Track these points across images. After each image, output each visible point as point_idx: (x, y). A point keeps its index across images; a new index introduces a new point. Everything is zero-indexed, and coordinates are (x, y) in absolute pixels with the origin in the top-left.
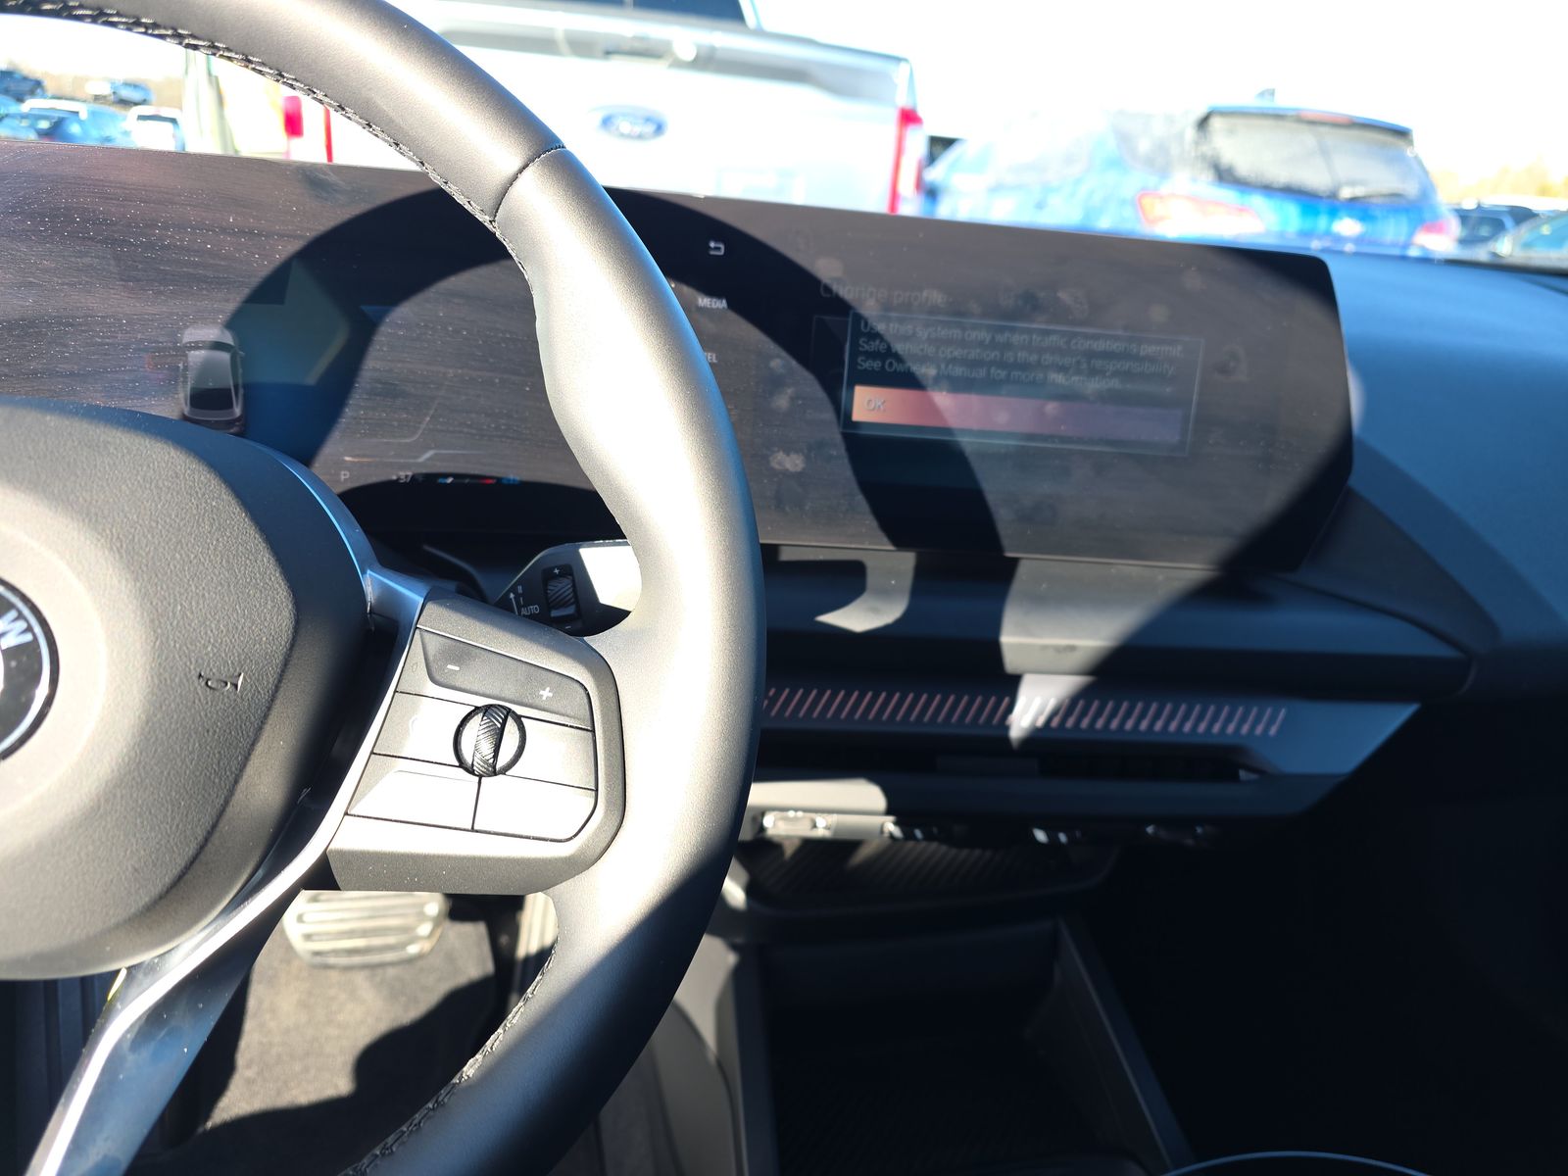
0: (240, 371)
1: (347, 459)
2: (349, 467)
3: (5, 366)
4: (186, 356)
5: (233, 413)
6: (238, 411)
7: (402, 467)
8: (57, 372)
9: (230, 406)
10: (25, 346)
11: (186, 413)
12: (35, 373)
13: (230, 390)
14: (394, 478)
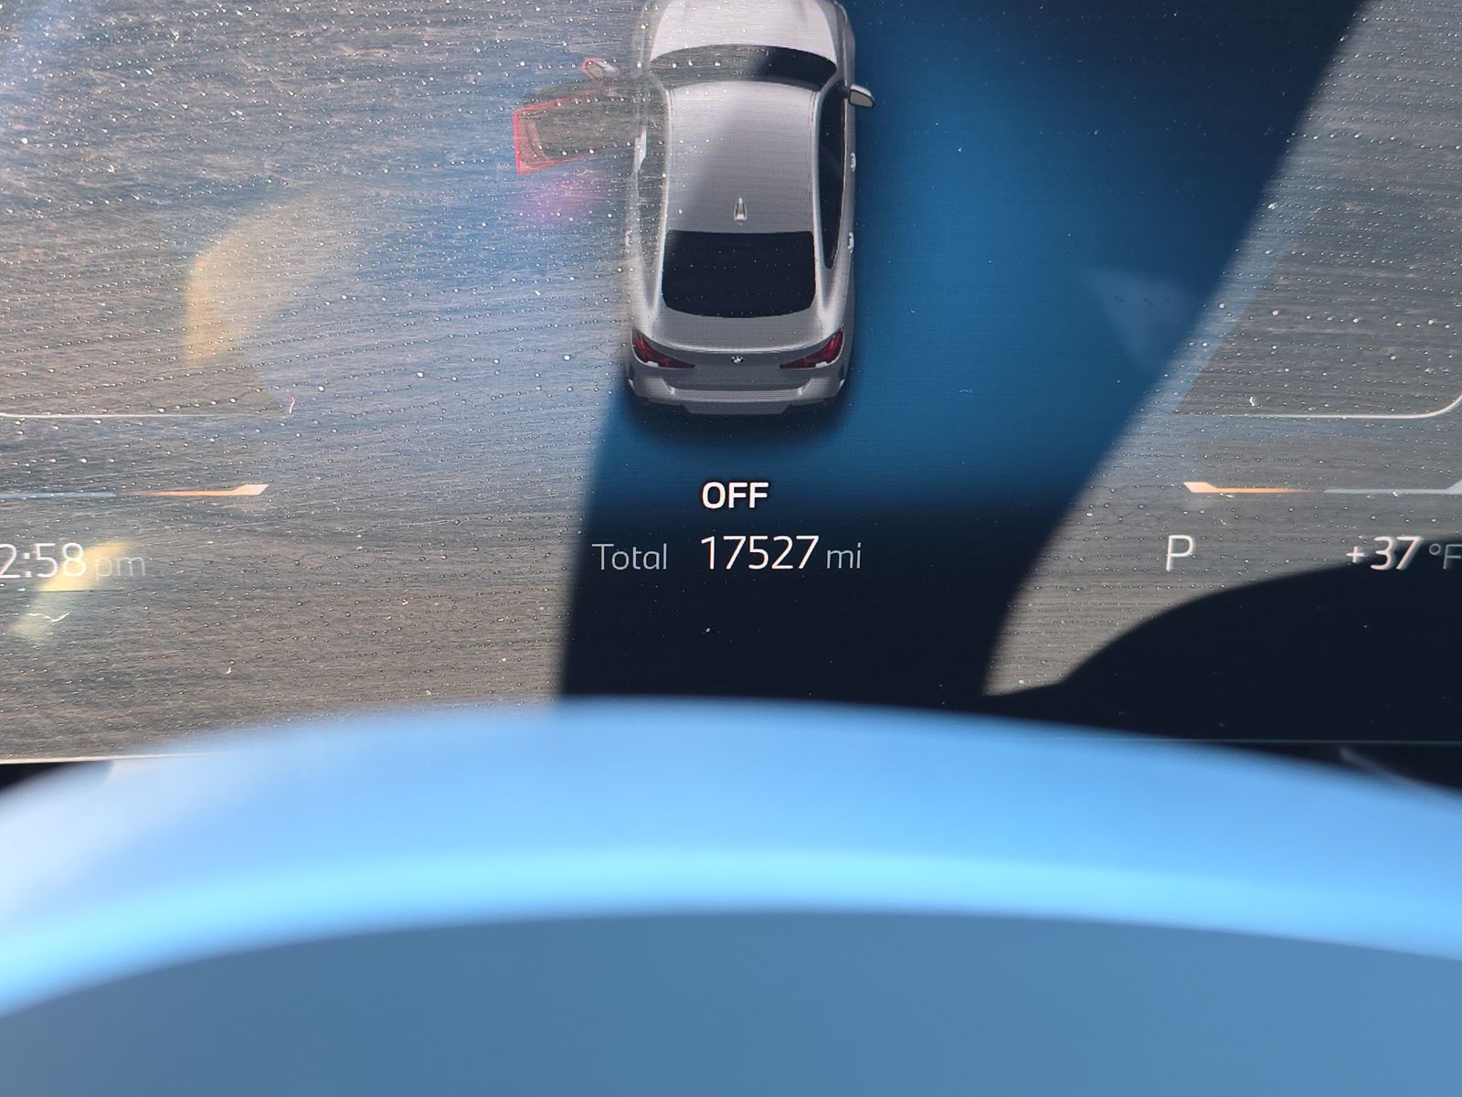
0: (851, 162)
1: (1195, 487)
2: (1202, 520)
3: (18, 163)
4: (658, 108)
5: (808, 329)
6: (827, 316)
7: (1390, 517)
8: (203, 183)
9: (803, 299)
10: (91, 83)
11: (648, 332)
12: (122, 191)
13: (810, 236)
14: (1356, 555)
